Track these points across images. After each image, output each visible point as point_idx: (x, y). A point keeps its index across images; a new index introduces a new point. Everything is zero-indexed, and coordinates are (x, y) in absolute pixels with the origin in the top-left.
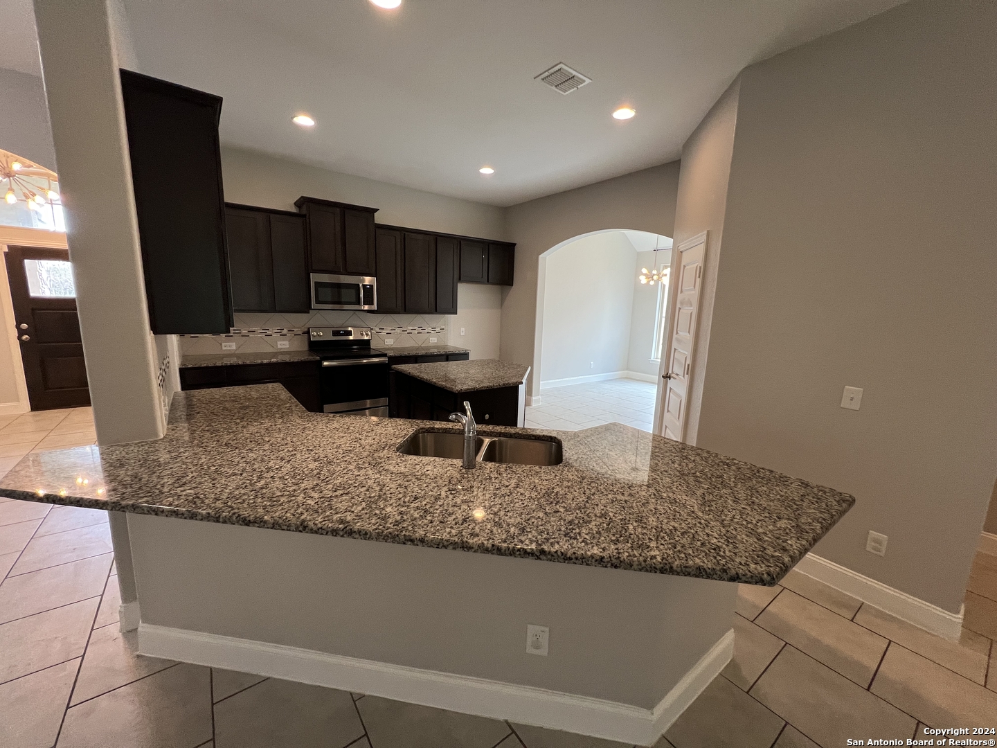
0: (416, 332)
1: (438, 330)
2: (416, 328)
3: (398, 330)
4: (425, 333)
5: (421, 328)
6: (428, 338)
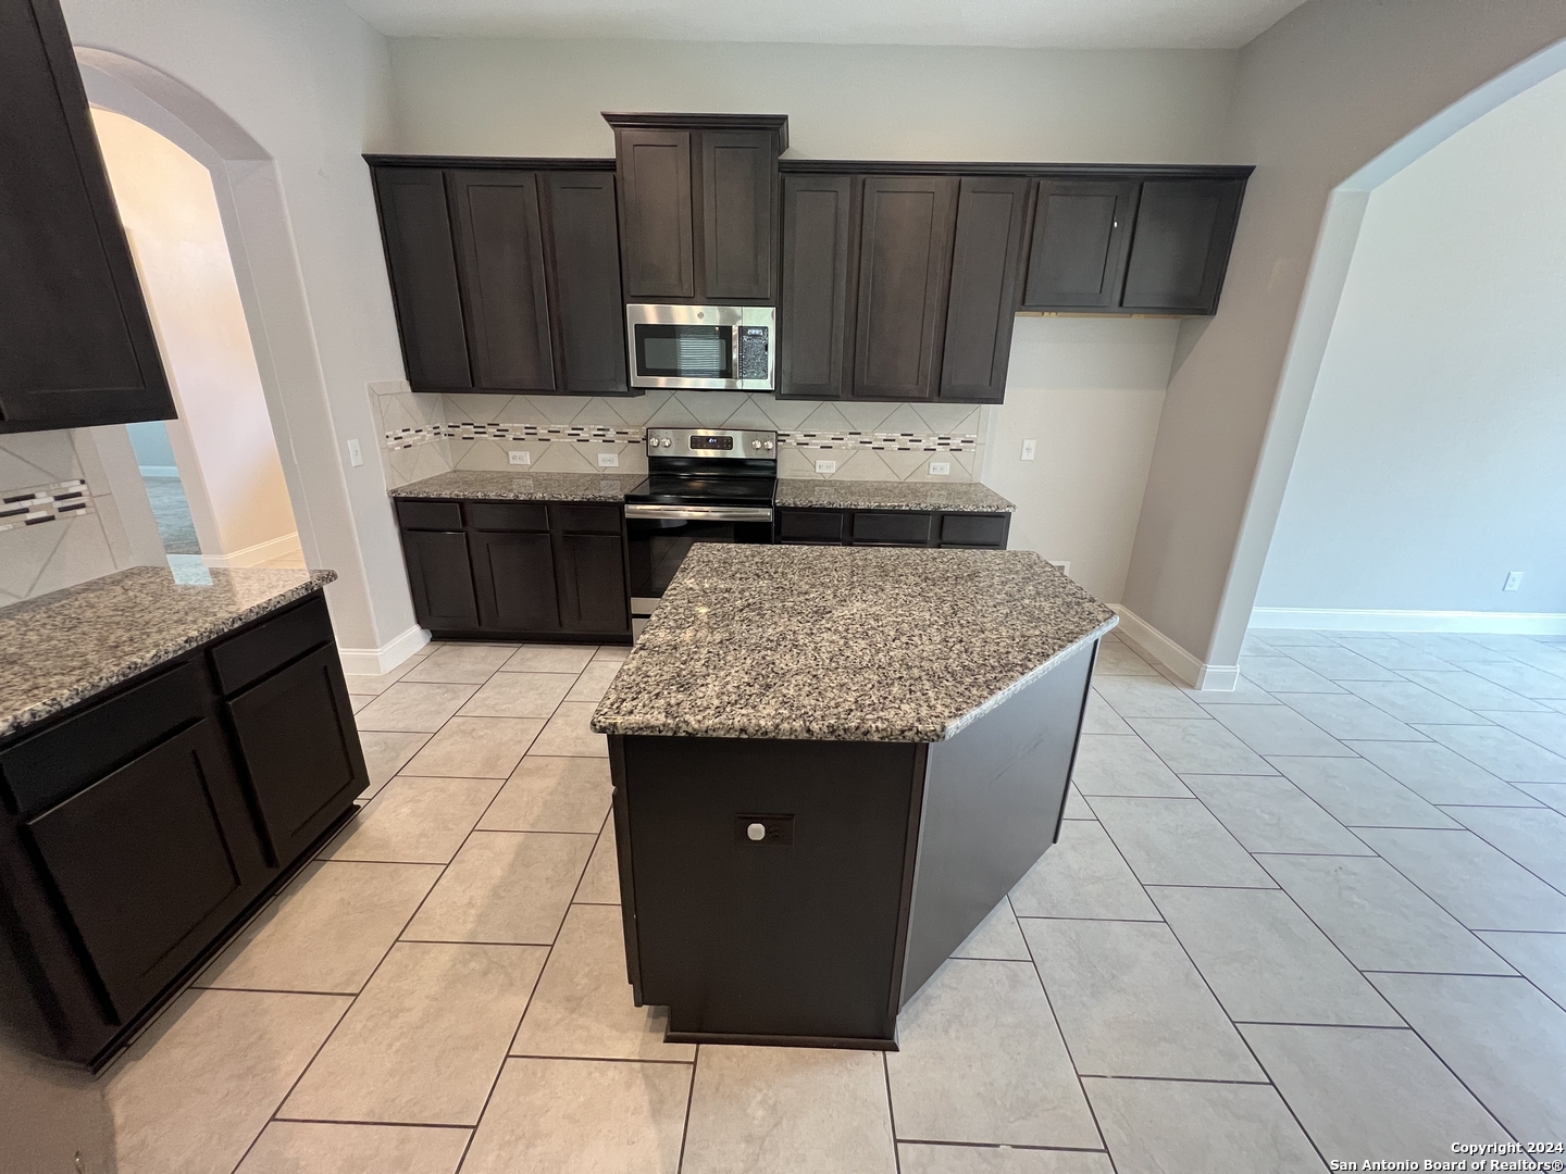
0: (895, 446)
1: (956, 442)
2: (897, 435)
3: (850, 441)
4: (918, 449)
5: (911, 438)
6: (927, 462)
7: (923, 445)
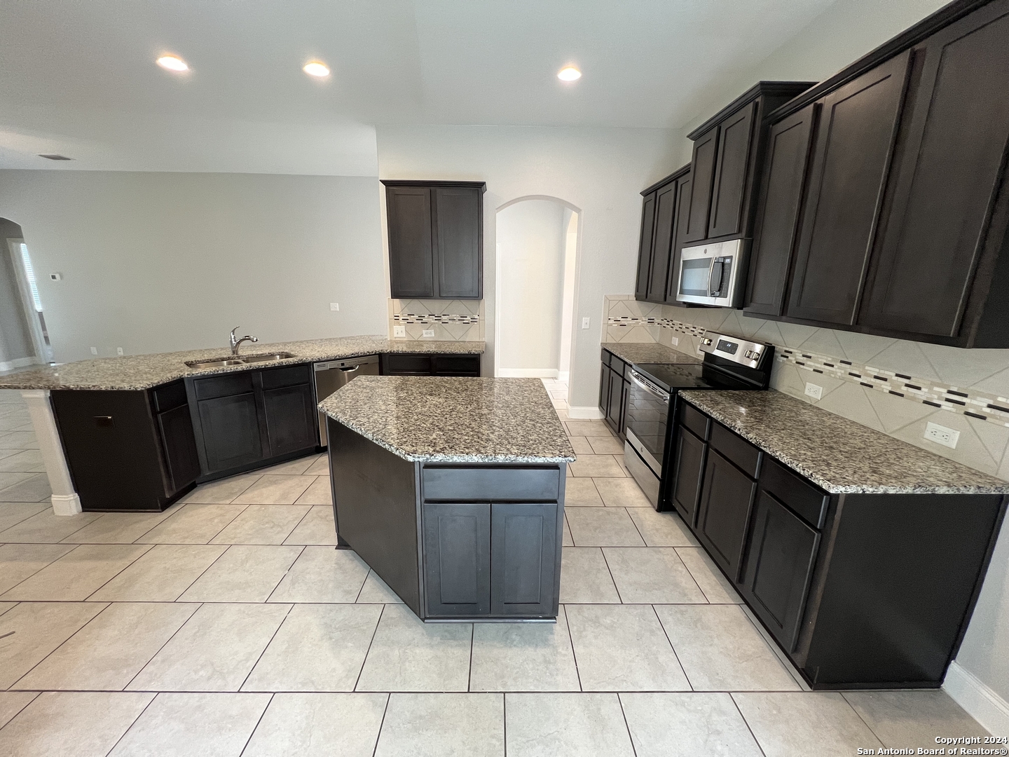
0: (886, 387)
2: (890, 374)
3: (840, 370)
4: (913, 399)
5: (907, 381)
6: (924, 419)
7: (923, 394)
